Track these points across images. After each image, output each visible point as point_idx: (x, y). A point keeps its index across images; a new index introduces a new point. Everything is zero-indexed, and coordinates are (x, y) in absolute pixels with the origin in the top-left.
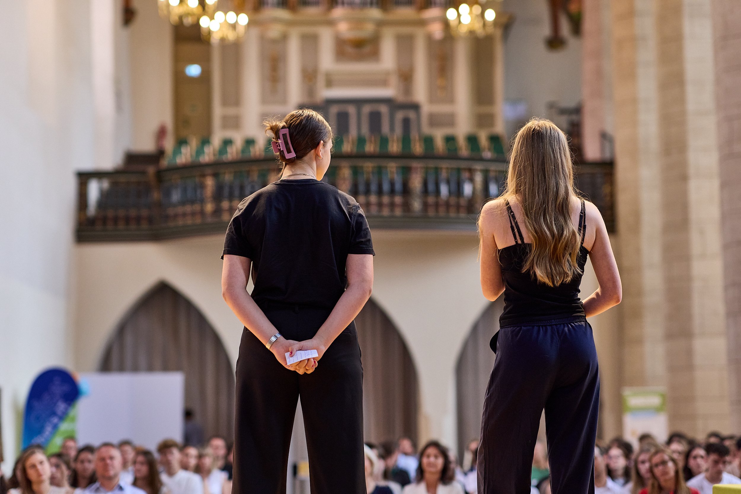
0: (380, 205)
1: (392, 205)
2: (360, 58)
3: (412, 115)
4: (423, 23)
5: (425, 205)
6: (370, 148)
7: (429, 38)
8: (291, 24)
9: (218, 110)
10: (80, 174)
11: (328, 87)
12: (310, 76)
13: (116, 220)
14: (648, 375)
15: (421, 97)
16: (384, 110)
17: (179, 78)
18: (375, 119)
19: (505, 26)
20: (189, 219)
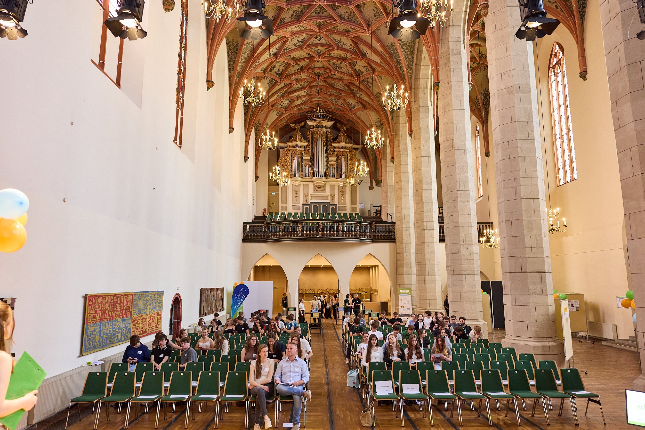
1: (334, 234)
2: (320, 191)
3: (335, 207)
4: (338, 182)
5: (343, 234)
8: (301, 181)
9: (280, 205)
10: (244, 223)
11: (311, 199)
12: (306, 196)
13: (254, 236)
14: (405, 284)
15: (337, 202)
16: (327, 205)
17: (269, 196)
18: (324, 208)
19: (360, 184)
20: (275, 237)
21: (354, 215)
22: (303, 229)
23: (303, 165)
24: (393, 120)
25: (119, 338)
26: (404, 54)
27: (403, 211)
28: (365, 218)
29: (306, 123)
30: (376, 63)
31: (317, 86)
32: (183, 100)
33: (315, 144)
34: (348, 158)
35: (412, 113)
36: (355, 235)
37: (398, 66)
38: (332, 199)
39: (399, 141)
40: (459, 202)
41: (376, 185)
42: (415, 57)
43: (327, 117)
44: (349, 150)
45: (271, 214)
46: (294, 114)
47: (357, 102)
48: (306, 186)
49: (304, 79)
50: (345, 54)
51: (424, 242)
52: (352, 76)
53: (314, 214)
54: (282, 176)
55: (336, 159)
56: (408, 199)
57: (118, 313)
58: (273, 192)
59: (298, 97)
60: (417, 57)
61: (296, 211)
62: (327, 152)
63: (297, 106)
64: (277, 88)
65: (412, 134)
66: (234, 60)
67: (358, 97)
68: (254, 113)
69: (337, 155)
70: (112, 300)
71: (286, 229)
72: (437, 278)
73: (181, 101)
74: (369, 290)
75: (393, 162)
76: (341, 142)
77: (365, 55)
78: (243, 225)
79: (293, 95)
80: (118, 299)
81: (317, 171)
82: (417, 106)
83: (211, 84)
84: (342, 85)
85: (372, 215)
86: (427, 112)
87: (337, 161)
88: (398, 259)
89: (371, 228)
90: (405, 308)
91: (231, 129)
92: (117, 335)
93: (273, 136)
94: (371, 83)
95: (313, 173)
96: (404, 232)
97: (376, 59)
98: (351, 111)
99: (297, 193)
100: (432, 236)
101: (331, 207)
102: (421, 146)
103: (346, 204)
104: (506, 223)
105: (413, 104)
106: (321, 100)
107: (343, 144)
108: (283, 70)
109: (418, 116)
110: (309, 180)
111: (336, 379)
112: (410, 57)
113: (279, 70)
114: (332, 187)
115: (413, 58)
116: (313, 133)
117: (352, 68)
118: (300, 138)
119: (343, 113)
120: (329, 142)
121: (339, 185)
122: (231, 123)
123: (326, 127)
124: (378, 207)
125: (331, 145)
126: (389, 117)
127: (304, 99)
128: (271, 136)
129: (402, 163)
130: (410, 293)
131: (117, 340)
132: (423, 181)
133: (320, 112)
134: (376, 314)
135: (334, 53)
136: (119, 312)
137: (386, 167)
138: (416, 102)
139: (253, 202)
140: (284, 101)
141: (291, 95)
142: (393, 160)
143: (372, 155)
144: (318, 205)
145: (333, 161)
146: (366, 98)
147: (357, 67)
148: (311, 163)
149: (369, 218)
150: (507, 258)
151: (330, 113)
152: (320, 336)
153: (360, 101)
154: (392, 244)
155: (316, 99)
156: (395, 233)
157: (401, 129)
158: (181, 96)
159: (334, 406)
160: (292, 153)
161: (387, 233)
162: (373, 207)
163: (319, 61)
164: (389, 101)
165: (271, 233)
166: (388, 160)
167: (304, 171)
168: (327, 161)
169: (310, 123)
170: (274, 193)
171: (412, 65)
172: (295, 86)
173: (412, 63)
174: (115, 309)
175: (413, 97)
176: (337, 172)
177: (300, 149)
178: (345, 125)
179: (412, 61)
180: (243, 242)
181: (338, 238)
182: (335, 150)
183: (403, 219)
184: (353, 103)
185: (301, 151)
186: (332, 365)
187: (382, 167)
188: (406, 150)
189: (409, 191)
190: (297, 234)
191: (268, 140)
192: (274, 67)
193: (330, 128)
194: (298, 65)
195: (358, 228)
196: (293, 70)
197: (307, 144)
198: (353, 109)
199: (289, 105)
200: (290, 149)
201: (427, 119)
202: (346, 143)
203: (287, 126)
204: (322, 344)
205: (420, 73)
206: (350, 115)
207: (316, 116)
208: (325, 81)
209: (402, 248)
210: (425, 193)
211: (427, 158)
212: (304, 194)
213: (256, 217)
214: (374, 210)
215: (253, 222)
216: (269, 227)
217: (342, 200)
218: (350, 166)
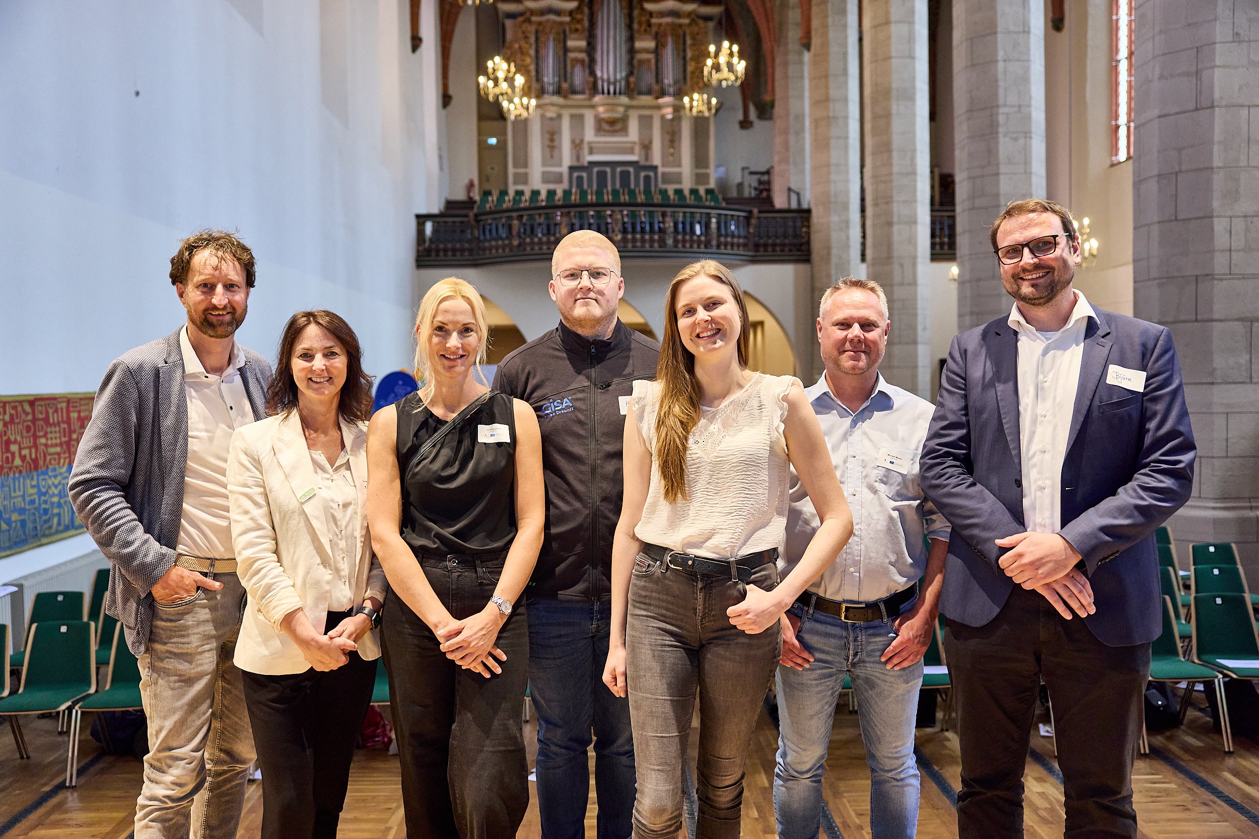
0: (643, 241)
1: (652, 241)
2: (614, 132)
3: (652, 174)
4: (659, 107)
5: (676, 241)
6: (625, 198)
7: (663, 117)
8: (563, 107)
9: (511, 170)
10: (418, 217)
11: (591, 153)
12: (577, 145)
13: (445, 251)
15: (656, 161)
16: (631, 169)
17: (482, 146)
18: (625, 176)
19: (717, 111)
20: (500, 251)
21: (702, 192)
23: (568, 61)
25: (66, 520)
27: (833, 177)
28: (728, 200)
33: (596, 7)
34: (684, 42)
36: (708, 244)
38: (643, 152)
40: (1002, 139)
41: (759, 116)
44: (688, 21)
45: (486, 194)
48: (578, 120)
53: (599, 193)
54: (512, 86)
55: (653, 45)
56: (846, 147)
57: (52, 450)
58: (492, 137)
61: (552, 187)
62: (630, 27)
69: (657, 34)
70: (27, 414)
71: (528, 231)
75: (807, 46)
78: (413, 223)
80: (47, 413)
81: (605, 77)
85: (747, 194)
87: (656, 51)
89: (748, 224)
92: (56, 511)
95: (595, 83)
96: (833, 233)
99: (554, 137)
100: (912, 241)
101: (642, 174)
103: (680, 165)
104: (1158, 182)
107: (672, 4)
110: (584, 103)
114: (646, 122)
124: (762, 173)
125: (642, 6)
129: (831, 49)
131: (59, 524)
132: (894, 93)
136: (58, 449)
137: (785, 64)
139: (441, 163)
142: (807, 40)
144: (608, 169)
145: (647, 51)
148: (589, 55)
149: (741, 200)
150: (1156, 282)
154: (801, 266)
156: (809, 238)
160: (536, 32)
161: (790, 238)
162: (750, 173)
165: (490, 241)
166: (793, 43)
167: (572, 79)
168: (632, 51)
170: (493, 141)
174: (43, 441)
176: (657, 81)
177: (558, 19)
180: (417, 266)
181: (664, 252)
182: (652, 20)
183: (832, 199)
185: (560, 23)
195: (715, 226)
197: (575, 4)
200: (532, 18)
209: (829, 276)
210: (897, 126)
211: (904, 28)
212: (573, 142)
213: (451, 205)
214: (753, 181)
215: (441, 215)
216: (484, 226)
217: (672, 154)
218: (692, 59)
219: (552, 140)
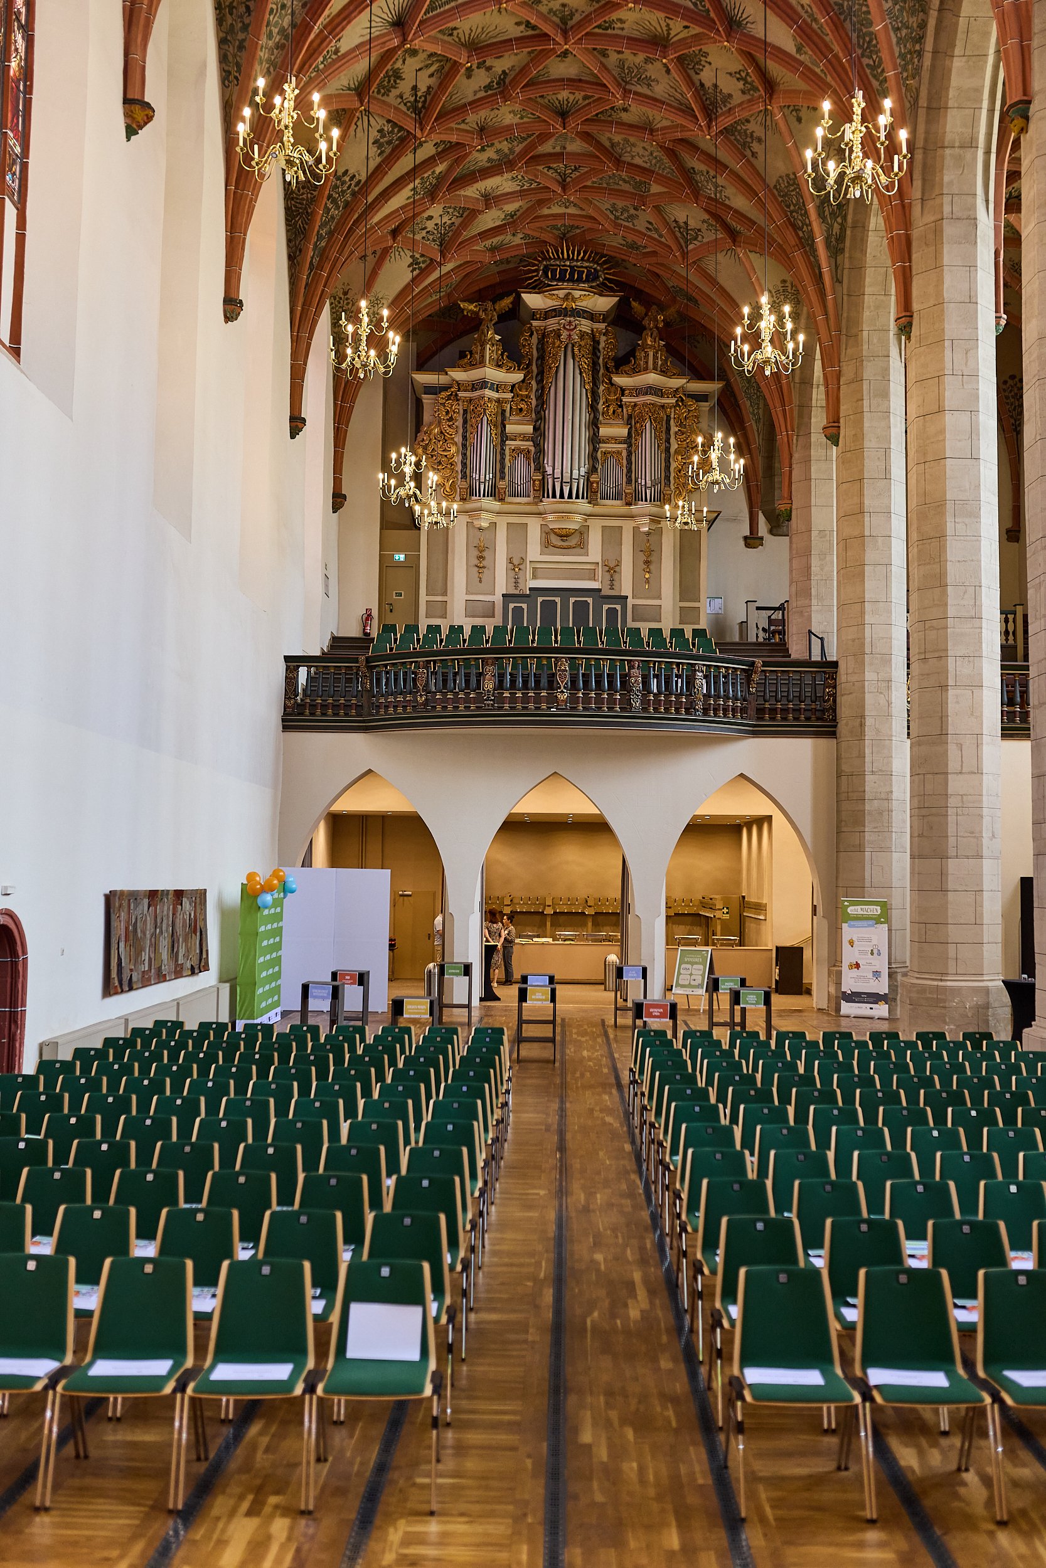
0: (599, 700)
1: (611, 701)
2: (567, 549)
3: (619, 607)
4: (631, 516)
5: (645, 703)
8: (498, 513)
9: (423, 598)
10: (287, 659)
11: (535, 577)
12: (515, 566)
13: (324, 707)
14: (867, 884)
15: (626, 589)
16: (590, 600)
17: (386, 564)
18: (581, 608)
19: (711, 523)
20: (400, 710)
21: (688, 635)
22: (501, 682)
23: (507, 452)
24: (837, 280)
26: (890, 11)
27: (868, 619)
28: (724, 646)
29: (518, 300)
30: (780, 54)
31: (558, 157)
32: (25, 167)
33: (549, 380)
34: (668, 429)
35: (915, 244)
36: (690, 708)
37: (865, 61)
38: (608, 576)
39: (859, 360)
41: (771, 532)
42: (932, 23)
43: (596, 278)
44: (673, 401)
45: (389, 629)
46: (474, 267)
47: (706, 217)
48: (518, 532)
49: (509, 128)
50: (663, 24)
51: (943, 734)
52: (687, 111)
53: (545, 632)
55: (624, 432)
56: (887, 578)
58: (399, 551)
59: (490, 200)
60: (939, 21)
61: (479, 622)
62: (593, 407)
63: (485, 235)
64: (405, 163)
65: (910, 324)
66: (241, 36)
67: (710, 198)
68: (323, 254)
69: (630, 417)
71: (441, 683)
72: (987, 864)
73: (17, 168)
74: (735, 906)
75: (834, 439)
76: (646, 369)
77: (739, 24)
78: (281, 666)
79: (472, 191)
81: (558, 474)
82: (933, 219)
83: (140, 115)
84: (650, 149)
85: (752, 639)
86: (971, 239)
87: (628, 440)
88: (843, 796)
89: (749, 681)
90: (866, 971)
91: (232, 307)
93: (385, 325)
94: (759, 140)
95: (543, 482)
96: (869, 699)
97: (782, 36)
98: (685, 255)
99: (485, 554)
100: (975, 711)
101: (605, 607)
102: (943, 369)
103: (660, 597)
105: (916, 210)
106: (572, 210)
107: (652, 378)
108: (429, 88)
109: (938, 255)
110: (528, 508)
111: (592, 1261)
112: (913, 21)
113: (415, 88)
114: (612, 537)
115: (923, 25)
116: (544, 336)
117: (690, 82)
118: (495, 356)
119: (653, 260)
120: (602, 371)
121: (636, 529)
122: (234, 281)
123: (591, 316)
124: (776, 609)
125: (610, 379)
126: (825, 270)
127: (511, 207)
128: (376, 321)
129: (867, 444)
130: (885, 917)
132: (949, 506)
133: (570, 257)
134: (758, 996)
135: (621, 21)
137: (807, 461)
138: (931, 203)
139: (327, 586)
140: (437, 214)
141: (462, 192)
142: (834, 430)
143: (757, 421)
144: (558, 600)
145: (615, 440)
146: (740, 202)
147: (706, 76)
148: (536, 445)
149: (743, 647)
151: (605, 262)
152: (554, 1069)
153: (718, 213)
154: (822, 742)
155: (556, 210)
156: (835, 701)
157: (866, 314)
158: (18, 150)
159: (572, 1400)
160: (465, 411)
161: (808, 701)
162: (758, 608)
163: (565, 54)
164: (831, 165)
165: (386, 696)
166: (817, 437)
167: (511, 474)
168: (595, 440)
169: (533, 300)
170: (400, 557)
171: (920, 54)
172: (475, 154)
173: (917, 47)
175: (918, 183)
176: (629, 481)
177: (495, 395)
178: (662, 308)
179: (920, 39)
180: (286, 728)
181: (625, 717)
182: (625, 399)
183: (868, 648)
184: (692, 224)
185: (498, 401)
186: (582, 1196)
187: (794, 461)
188: (885, 394)
189: (890, 548)
190: (479, 699)
191: (364, 338)
192: (397, 75)
193: (605, 317)
194: (489, 69)
195: (701, 683)
196: (468, 87)
197: (518, 377)
198: (691, 247)
199: (457, 233)
200: (460, 394)
201: (972, 267)
202: (663, 373)
203: (451, 309)
204: (555, 1106)
205: (948, 89)
206: (681, 269)
207: (554, 272)
208: (586, 136)
209: (862, 756)
210: (954, 551)
211: (965, 418)
212: (510, 561)
213: (337, 642)
214: (762, 619)
215: (323, 658)
216: (378, 673)
217: (648, 581)
218: (676, 452)
219: (481, 558)
